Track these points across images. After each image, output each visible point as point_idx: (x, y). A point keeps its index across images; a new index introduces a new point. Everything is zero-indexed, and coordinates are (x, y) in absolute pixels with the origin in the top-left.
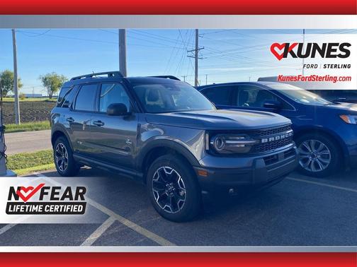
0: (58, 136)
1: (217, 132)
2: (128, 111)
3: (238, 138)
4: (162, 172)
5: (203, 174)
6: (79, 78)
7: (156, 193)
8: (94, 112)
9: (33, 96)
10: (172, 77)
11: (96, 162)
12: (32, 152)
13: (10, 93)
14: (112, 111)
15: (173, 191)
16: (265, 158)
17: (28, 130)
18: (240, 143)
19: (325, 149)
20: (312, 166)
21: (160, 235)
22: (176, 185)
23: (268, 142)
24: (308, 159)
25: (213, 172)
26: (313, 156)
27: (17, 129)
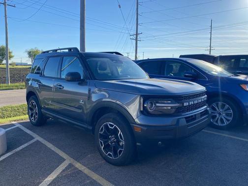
0: (31, 95)
1: (150, 97)
2: (82, 78)
3: (166, 102)
4: (106, 126)
5: (138, 130)
6: (48, 52)
7: (101, 143)
8: (57, 78)
9: (21, 64)
10: (117, 53)
11: (57, 116)
12: (16, 105)
13: (4, 62)
14: (69, 78)
15: (114, 142)
16: (186, 118)
17: (15, 89)
18: (167, 106)
19: (228, 109)
20: (219, 121)
21: (103, 177)
22: (117, 137)
23: (189, 106)
24: (216, 116)
25: (145, 128)
26: (220, 114)
27: (7, 88)
